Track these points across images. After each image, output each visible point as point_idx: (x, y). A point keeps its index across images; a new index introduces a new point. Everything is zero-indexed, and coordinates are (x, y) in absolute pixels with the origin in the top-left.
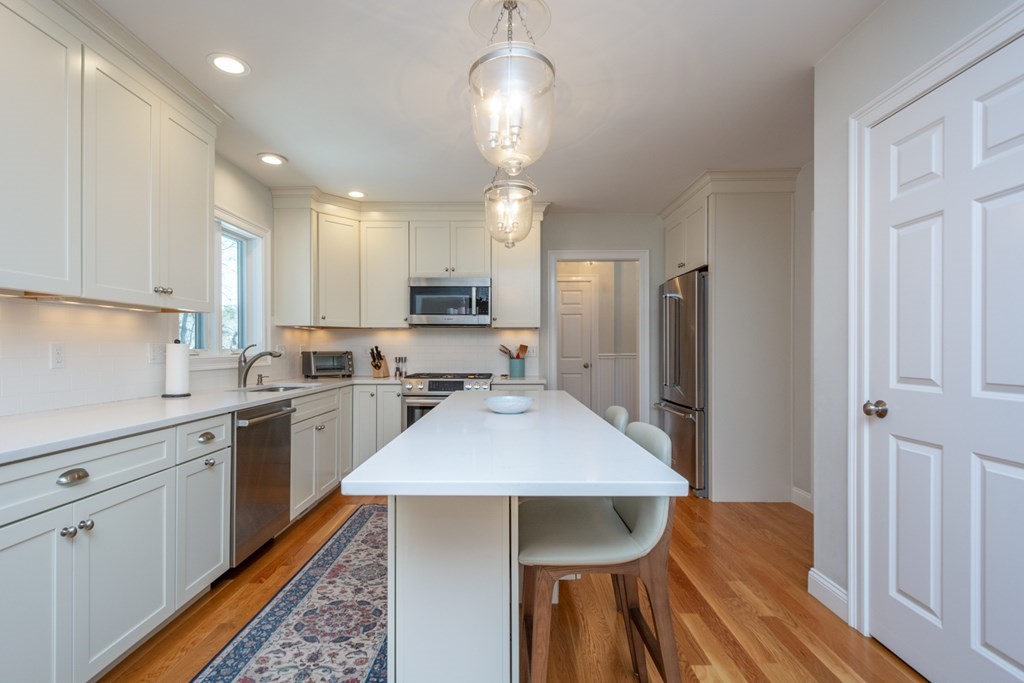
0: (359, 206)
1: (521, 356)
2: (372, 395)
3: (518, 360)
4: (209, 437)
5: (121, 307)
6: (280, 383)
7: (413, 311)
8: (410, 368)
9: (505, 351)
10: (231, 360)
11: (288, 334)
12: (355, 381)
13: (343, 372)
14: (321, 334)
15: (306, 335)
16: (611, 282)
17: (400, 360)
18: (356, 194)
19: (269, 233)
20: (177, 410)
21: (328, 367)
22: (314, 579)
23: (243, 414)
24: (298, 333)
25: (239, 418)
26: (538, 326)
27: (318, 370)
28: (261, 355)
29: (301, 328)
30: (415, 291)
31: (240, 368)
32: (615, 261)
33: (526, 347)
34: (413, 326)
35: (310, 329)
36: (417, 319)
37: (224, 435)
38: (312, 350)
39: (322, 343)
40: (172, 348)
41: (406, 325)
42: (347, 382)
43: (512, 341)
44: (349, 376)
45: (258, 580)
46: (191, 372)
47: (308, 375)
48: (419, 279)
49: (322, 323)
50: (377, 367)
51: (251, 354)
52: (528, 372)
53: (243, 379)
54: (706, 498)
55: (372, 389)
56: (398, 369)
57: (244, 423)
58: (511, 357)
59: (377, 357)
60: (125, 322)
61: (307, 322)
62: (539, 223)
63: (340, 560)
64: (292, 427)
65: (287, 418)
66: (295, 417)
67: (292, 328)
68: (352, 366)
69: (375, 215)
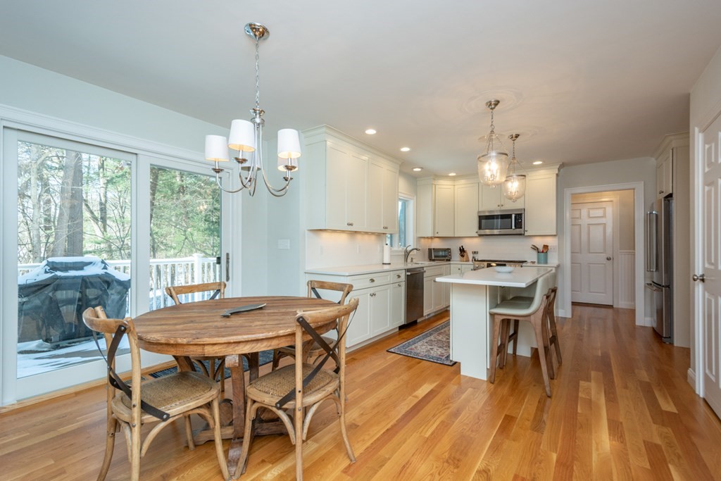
0: (453, 178)
1: (545, 251)
2: (459, 269)
3: (542, 254)
4: (399, 276)
5: (373, 233)
6: (419, 262)
7: (480, 228)
8: (479, 257)
9: (535, 248)
10: (401, 251)
11: (422, 240)
12: (451, 262)
13: (447, 258)
14: (437, 240)
15: (430, 240)
17: (475, 253)
18: (452, 174)
19: (415, 198)
20: (387, 267)
21: (440, 256)
22: (432, 334)
23: (408, 270)
24: (426, 240)
25: (408, 271)
26: (555, 234)
27: (435, 257)
28: (413, 250)
29: (428, 238)
30: (481, 218)
31: (405, 255)
33: (547, 246)
34: (480, 235)
35: (431, 238)
36: (482, 232)
37: (403, 277)
38: (432, 247)
39: (437, 244)
40: (386, 247)
41: (477, 235)
42: (449, 262)
43: (539, 242)
44: (449, 260)
45: (413, 331)
46: (391, 256)
47: (431, 259)
48: (484, 212)
49: (437, 235)
50: (462, 256)
51: (409, 249)
52: (549, 261)
53: (406, 260)
54: (672, 344)
55: (460, 266)
56: (473, 257)
57: (409, 274)
58: (539, 252)
59: (462, 251)
60: (373, 237)
61: (430, 235)
62: (555, 175)
63: (442, 331)
64: (425, 279)
65: (423, 273)
66: (425, 275)
67: (424, 238)
68: (450, 255)
69: (463, 181)
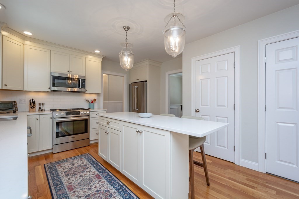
0: (24, 38)
1: (93, 102)
2: (37, 119)
3: (92, 104)
7: (54, 85)
9: (87, 101)
16: (107, 81)
17: (41, 104)
18: (28, 33)
26: (101, 93)
32: (108, 74)
33: (96, 99)
34: (53, 91)
36: (55, 88)
41: (49, 90)
44: (15, 112)
49: (5, 88)
50: (32, 107)
52: (95, 108)
55: (37, 117)
56: (40, 108)
58: (89, 103)
59: (32, 103)
62: (101, 62)
68: (17, 107)
